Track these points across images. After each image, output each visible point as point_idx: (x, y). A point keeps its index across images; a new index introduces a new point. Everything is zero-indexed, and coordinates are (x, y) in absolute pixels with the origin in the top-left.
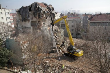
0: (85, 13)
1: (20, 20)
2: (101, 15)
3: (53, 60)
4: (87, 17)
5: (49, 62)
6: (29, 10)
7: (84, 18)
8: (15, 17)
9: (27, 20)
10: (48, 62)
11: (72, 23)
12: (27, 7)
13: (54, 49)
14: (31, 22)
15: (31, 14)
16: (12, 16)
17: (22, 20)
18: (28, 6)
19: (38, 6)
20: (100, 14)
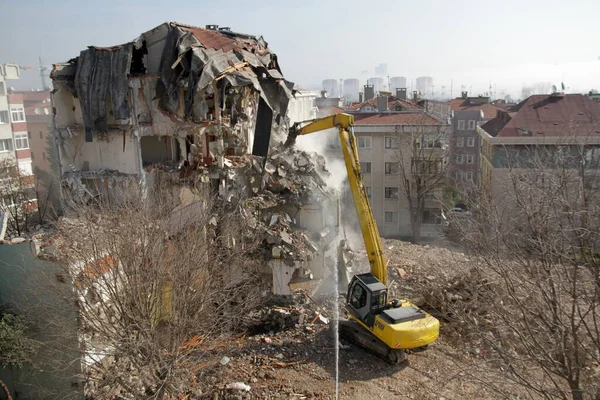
0: (464, 95)
1: (74, 126)
2: (560, 102)
3: (274, 372)
4: (478, 117)
5: (248, 388)
6: (128, 72)
7: (454, 120)
8: (37, 112)
9: (115, 128)
10: (242, 385)
11: (391, 152)
12: (115, 49)
13: (282, 305)
14: (143, 139)
15: (141, 90)
16: (18, 108)
17: (88, 130)
18: (126, 46)
19: (183, 48)
20: (554, 98)
